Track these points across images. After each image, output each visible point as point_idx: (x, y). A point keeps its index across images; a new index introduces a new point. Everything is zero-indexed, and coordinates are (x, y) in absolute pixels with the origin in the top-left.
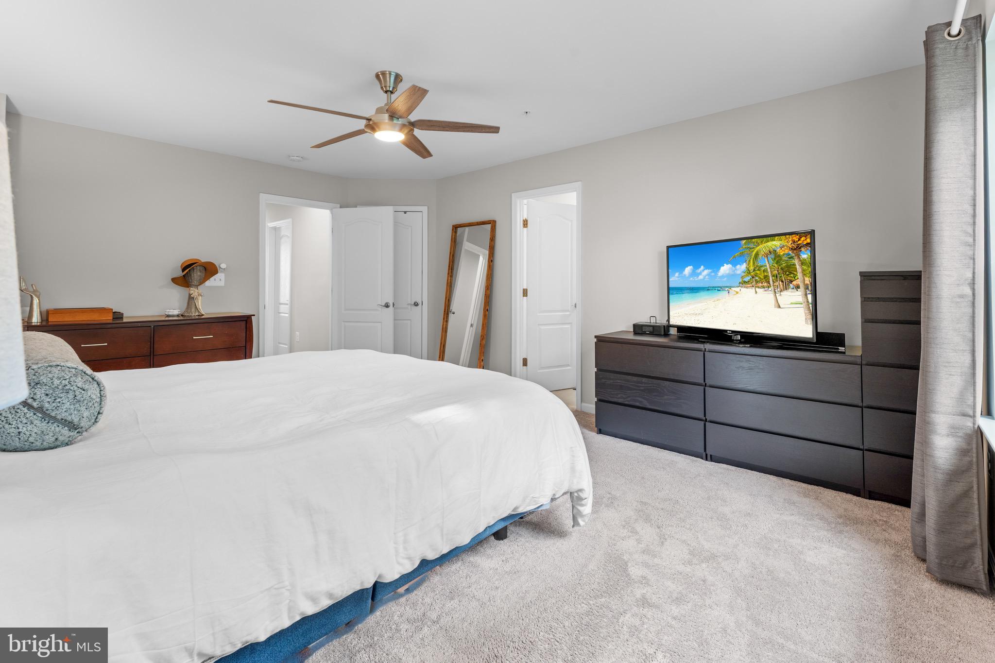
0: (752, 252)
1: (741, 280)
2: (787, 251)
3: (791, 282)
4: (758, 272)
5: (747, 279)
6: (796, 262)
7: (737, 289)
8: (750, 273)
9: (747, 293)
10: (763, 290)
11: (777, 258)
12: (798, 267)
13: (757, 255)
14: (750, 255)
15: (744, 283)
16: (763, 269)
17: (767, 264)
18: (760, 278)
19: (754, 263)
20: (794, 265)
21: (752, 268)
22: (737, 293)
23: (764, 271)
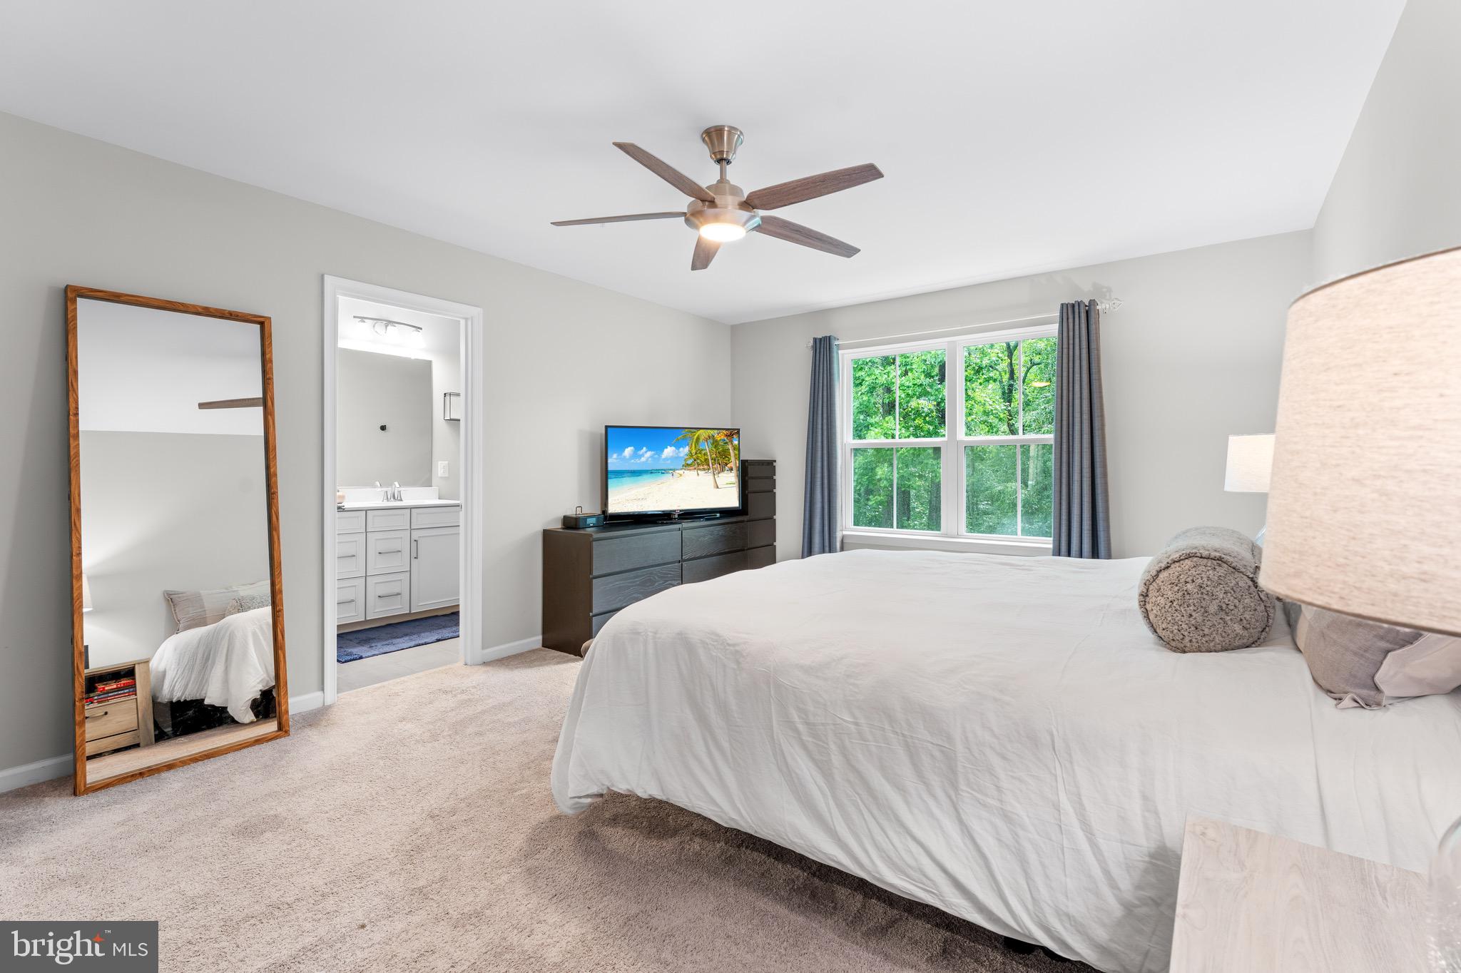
0: (694, 435)
1: (684, 463)
2: (722, 437)
3: (727, 464)
4: (699, 455)
5: (690, 462)
6: (730, 447)
7: (681, 472)
8: (692, 456)
9: (691, 475)
10: (704, 472)
11: (715, 443)
12: (731, 451)
13: (698, 439)
14: (692, 438)
15: (687, 466)
16: (703, 452)
17: (707, 447)
18: (701, 461)
19: (695, 447)
20: (728, 449)
21: (694, 451)
22: (681, 475)
23: (704, 455)
